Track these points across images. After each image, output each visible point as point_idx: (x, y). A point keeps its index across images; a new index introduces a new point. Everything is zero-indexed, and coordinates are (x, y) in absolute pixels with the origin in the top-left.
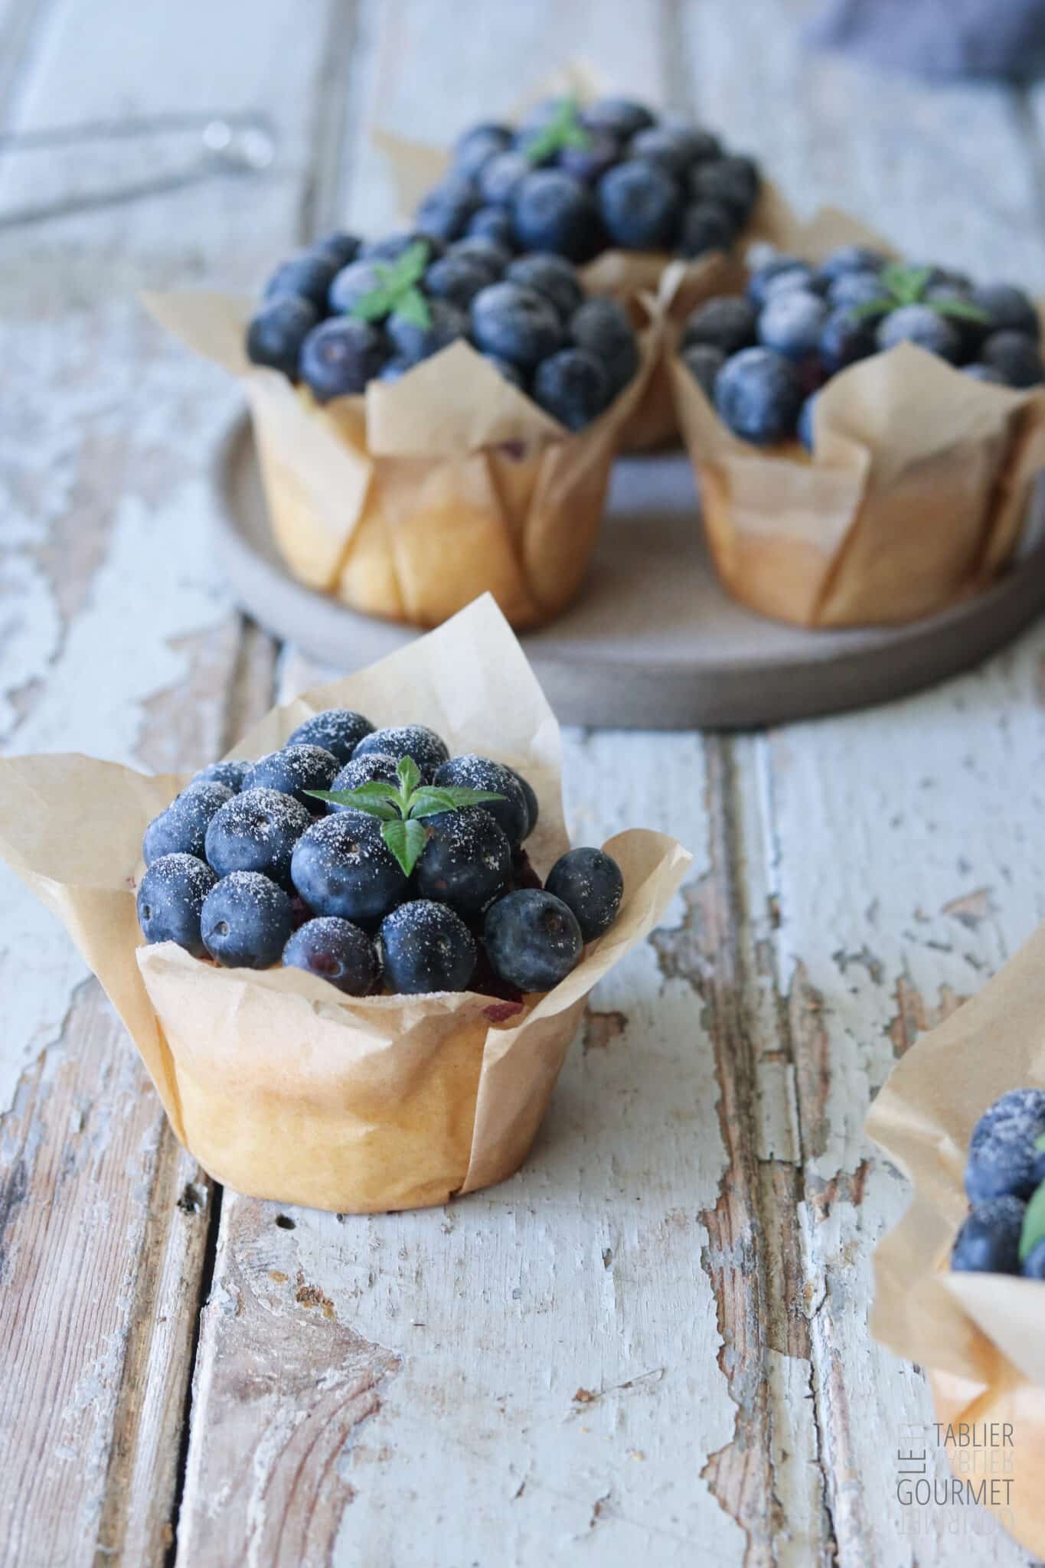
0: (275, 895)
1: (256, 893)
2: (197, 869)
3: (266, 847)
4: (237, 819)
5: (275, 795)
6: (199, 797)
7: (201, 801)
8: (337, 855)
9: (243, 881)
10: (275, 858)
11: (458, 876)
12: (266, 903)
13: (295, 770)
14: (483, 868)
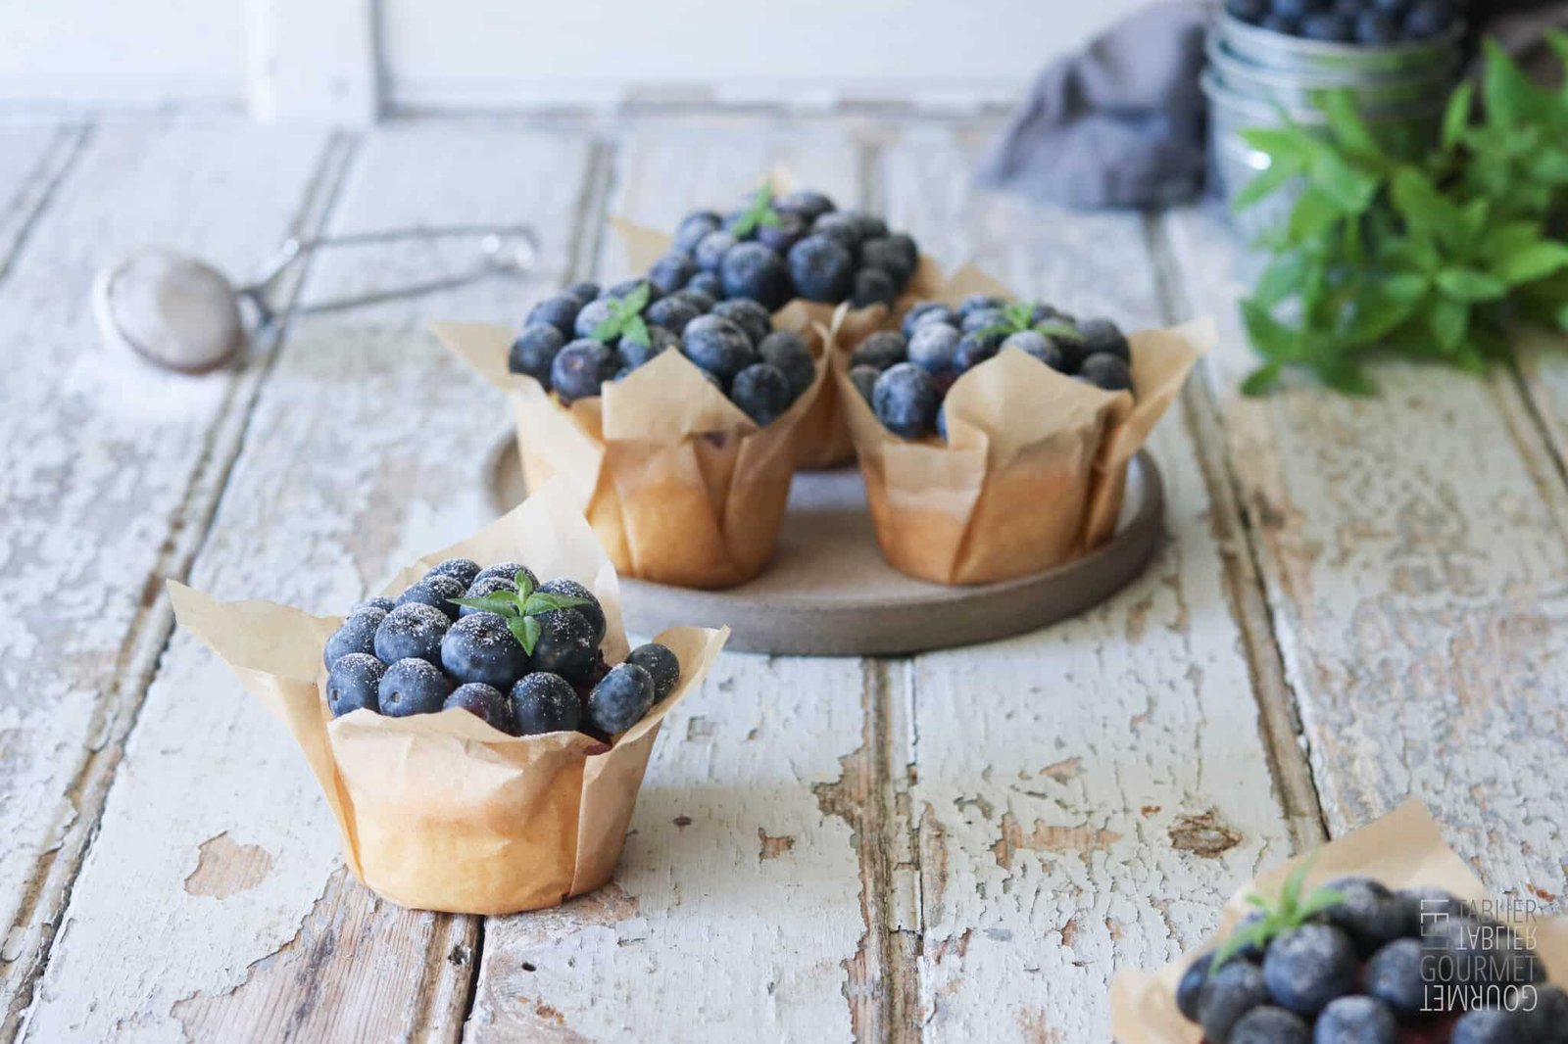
0: (434, 673)
1: (421, 671)
2: (372, 661)
3: (422, 641)
4: (399, 623)
5: (424, 607)
6: (365, 615)
7: (368, 618)
8: (476, 640)
9: (410, 664)
10: (429, 648)
11: (560, 651)
12: (427, 678)
13: (435, 591)
14: (578, 645)
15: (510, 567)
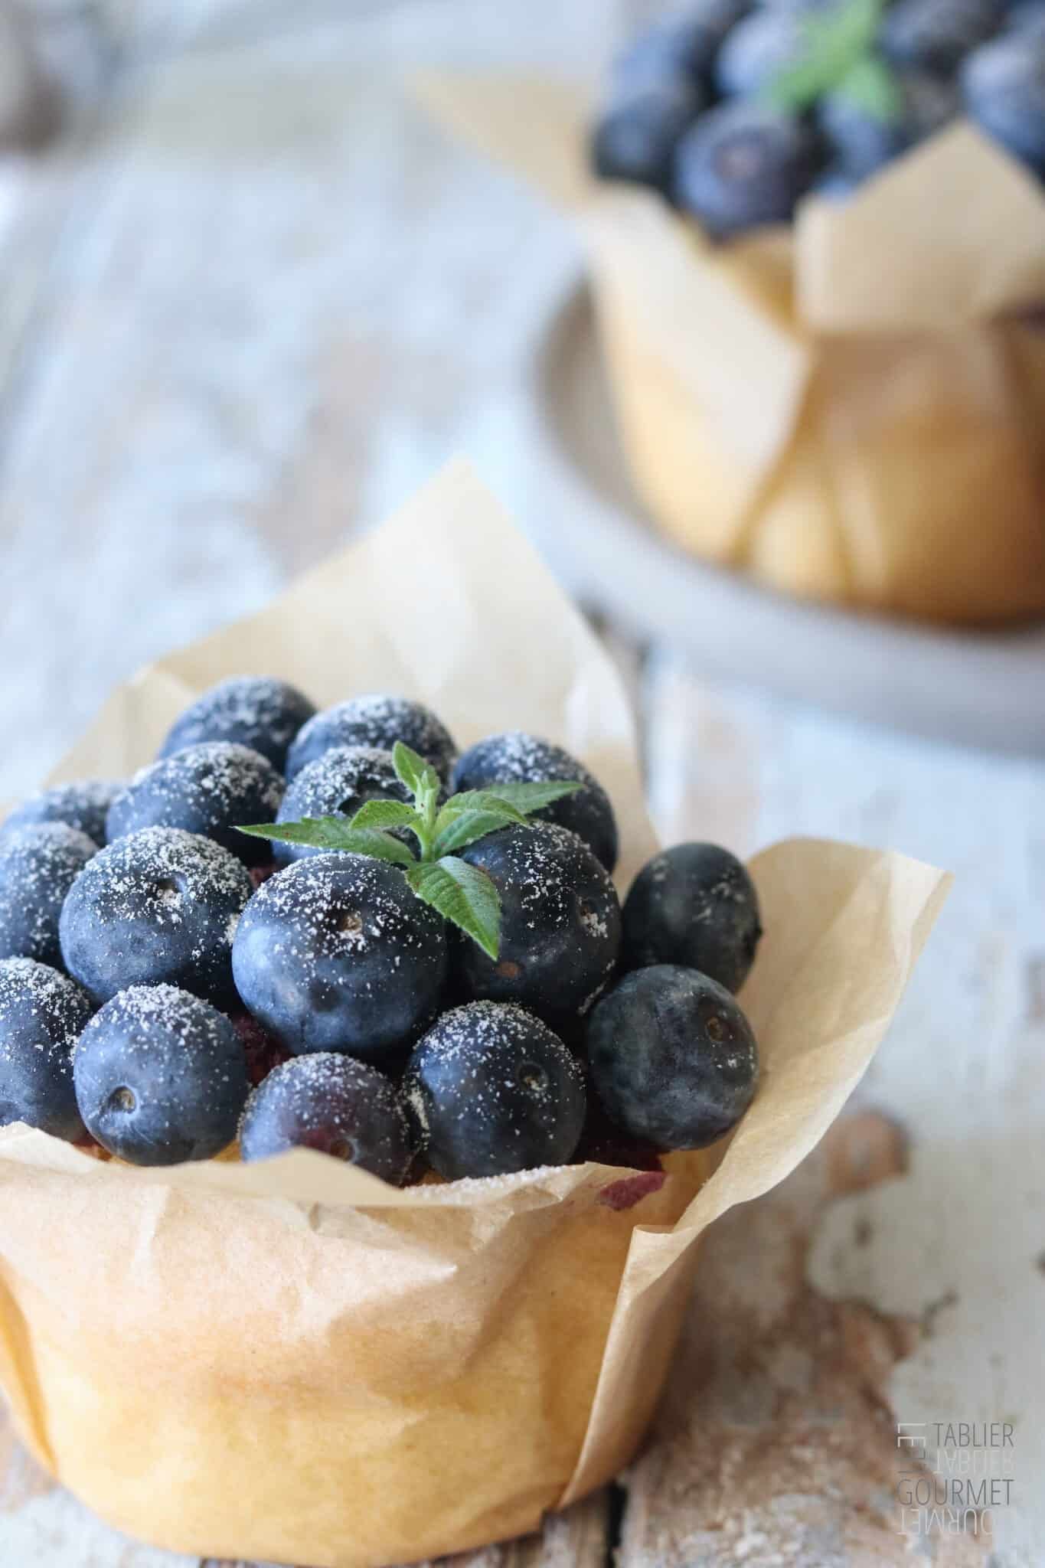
0: (211, 1024)
1: (178, 1026)
2: (50, 987)
3: (178, 934)
4: (120, 888)
5: (182, 840)
6: (34, 853)
7: (41, 861)
8: (321, 937)
9: (146, 1007)
10: (197, 953)
11: (539, 953)
12: (200, 1041)
13: (206, 792)
14: (582, 934)
15: (383, 712)
